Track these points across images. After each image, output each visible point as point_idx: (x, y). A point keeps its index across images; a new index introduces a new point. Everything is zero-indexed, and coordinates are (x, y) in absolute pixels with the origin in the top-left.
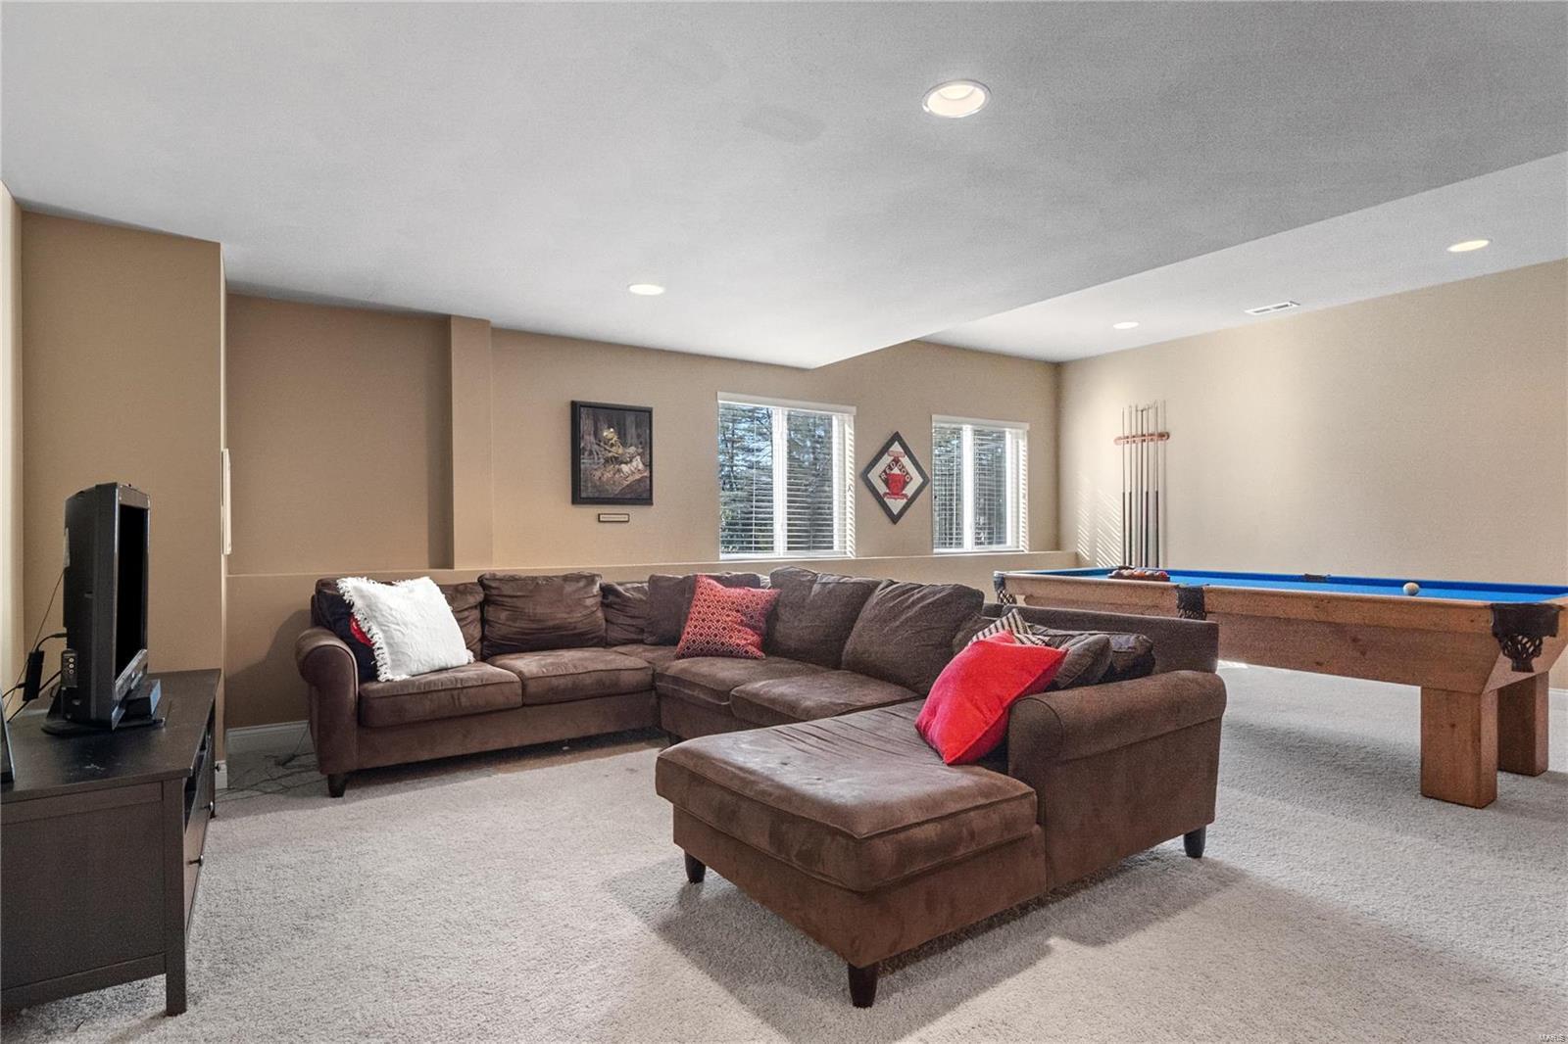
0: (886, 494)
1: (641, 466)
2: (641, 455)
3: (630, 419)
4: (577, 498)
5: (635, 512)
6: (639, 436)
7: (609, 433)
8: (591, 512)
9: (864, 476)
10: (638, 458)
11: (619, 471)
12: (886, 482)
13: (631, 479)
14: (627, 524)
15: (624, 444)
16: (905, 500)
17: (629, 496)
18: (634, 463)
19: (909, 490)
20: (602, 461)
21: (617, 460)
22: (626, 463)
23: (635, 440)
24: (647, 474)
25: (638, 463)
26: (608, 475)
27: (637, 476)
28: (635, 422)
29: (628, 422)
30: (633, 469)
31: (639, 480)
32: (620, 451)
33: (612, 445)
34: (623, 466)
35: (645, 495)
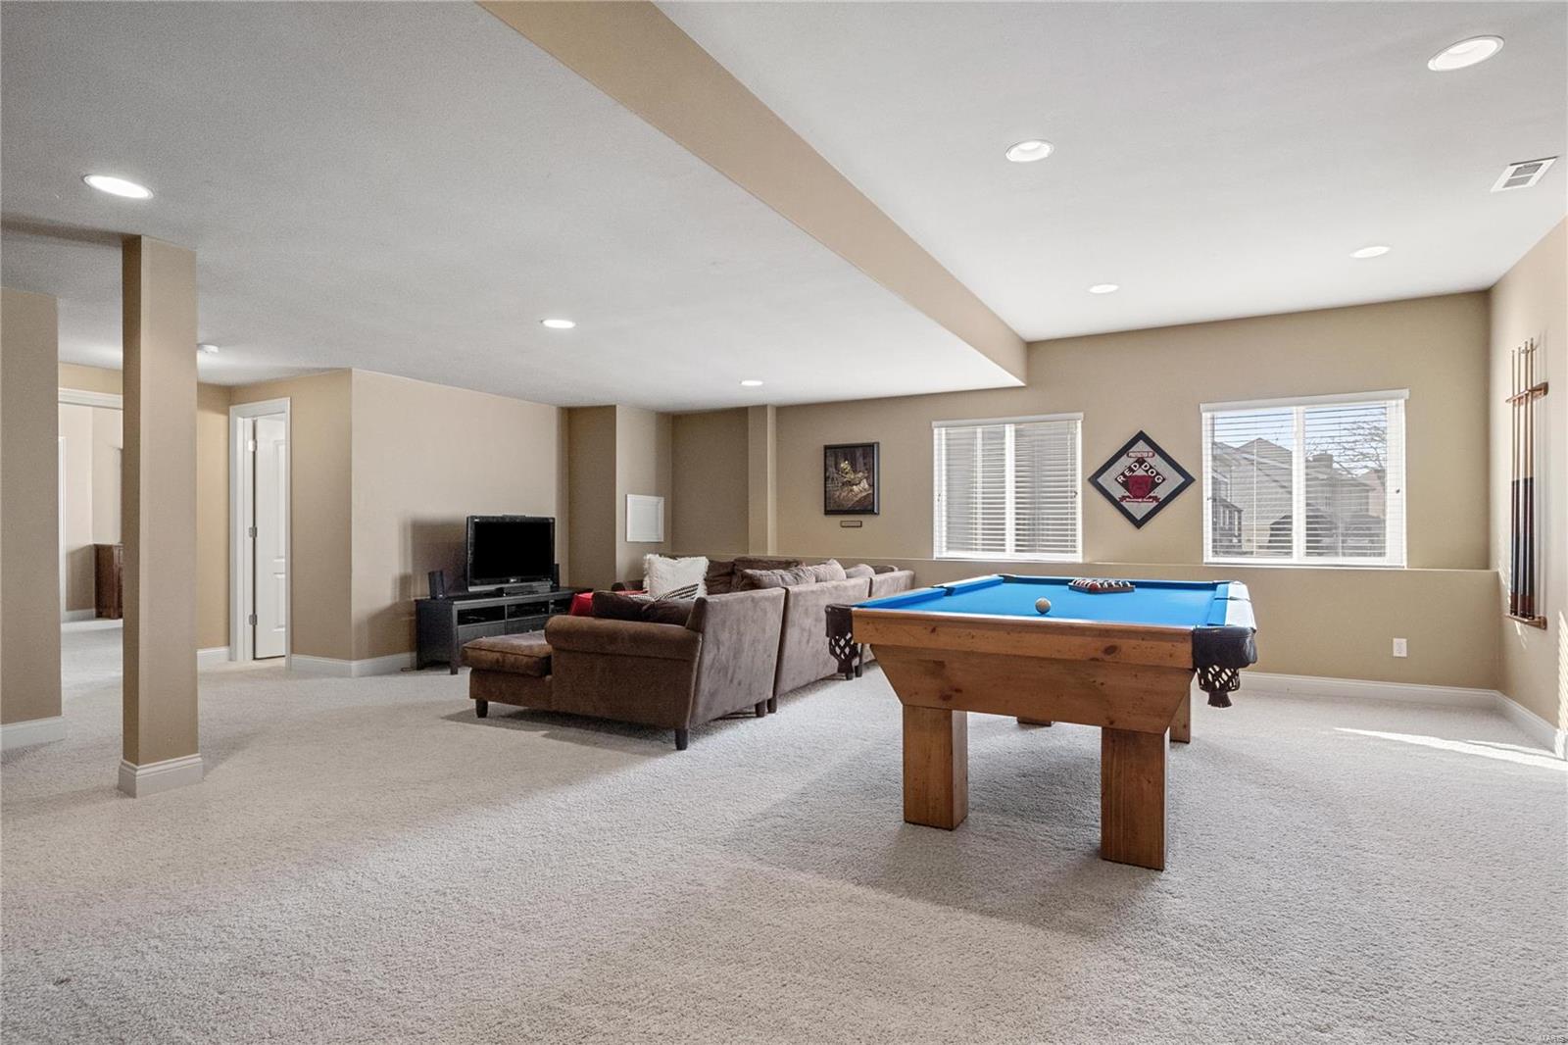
0: (1124, 498)
1: (867, 486)
2: (867, 478)
3: (859, 453)
4: (828, 512)
5: (865, 519)
6: (865, 464)
7: (845, 465)
8: (837, 519)
9: (1094, 480)
10: (865, 480)
11: (852, 491)
12: (1124, 485)
13: (859, 496)
14: (859, 529)
15: (855, 471)
16: (1155, 504)
17: (857, 508)
18: (862, 485)
19: (1161, 492)
20: (840, 484)
21: (850, 483)
22: (856, 485)
23: (863, 468)
24: (871, 492)
25: (864, 484)
26: (844, 494)
27: (864, 494)
28: (863, 455)
29: (858, 454)
30: (861, 488)
31: (865, 497)
32: (852, 477)
33: (847, 473)
34: (854, 487)
35: (870, 508)
